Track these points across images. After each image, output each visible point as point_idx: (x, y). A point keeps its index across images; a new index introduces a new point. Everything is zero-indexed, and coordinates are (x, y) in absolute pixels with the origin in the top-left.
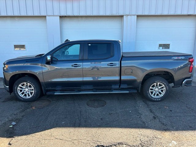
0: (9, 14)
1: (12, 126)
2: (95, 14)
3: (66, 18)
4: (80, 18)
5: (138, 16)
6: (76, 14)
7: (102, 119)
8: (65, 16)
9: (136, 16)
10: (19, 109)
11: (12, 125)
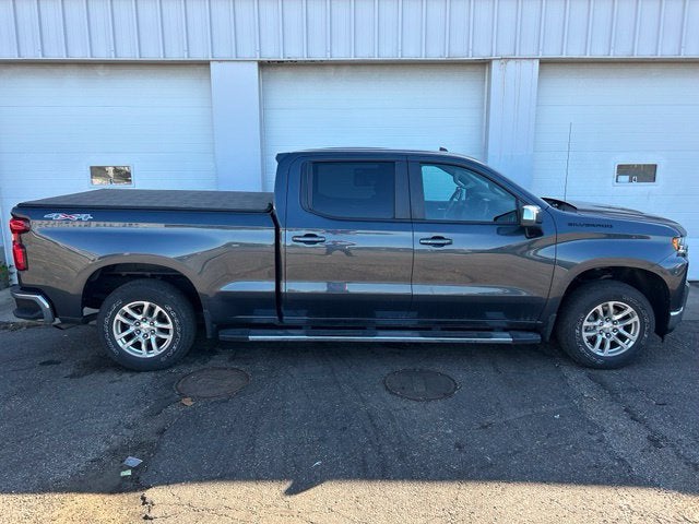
0: (77, 55)
1: (129, 473)
2: (388, 54)
3: (280, 69)
4: (333, 69)
5: (543, 62)
6: (318, 56)
7: (458, 446)
8: (280, 63)
9: (537, 63)
10: (138, 403)
11: (129, 468)
